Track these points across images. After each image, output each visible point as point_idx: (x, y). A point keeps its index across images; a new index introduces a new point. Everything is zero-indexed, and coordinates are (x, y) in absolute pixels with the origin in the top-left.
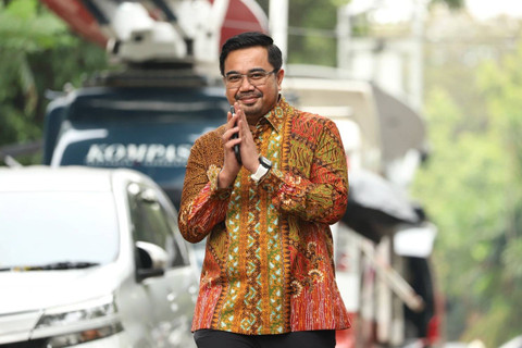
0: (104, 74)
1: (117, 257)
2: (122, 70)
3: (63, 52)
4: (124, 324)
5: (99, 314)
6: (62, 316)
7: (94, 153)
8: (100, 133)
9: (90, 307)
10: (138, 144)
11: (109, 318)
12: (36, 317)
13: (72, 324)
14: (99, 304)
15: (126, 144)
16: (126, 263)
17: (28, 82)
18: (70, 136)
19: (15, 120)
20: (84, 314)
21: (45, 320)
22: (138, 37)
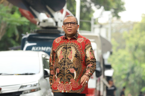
0: (36, 30)
1: (40, 72)
2: (41, 29)
3: (25, 26)
4: (41, 88)
5: (35, 85)
6: (26, 86)
7: (33, 48)
8: (35, 44)
9: (33, 84)
10: (44, 47)
11: (37, 87)
12: (20, 86)
13: (28, 88)
14: (35, 83)
15: (41, 47)
16: (42, 74)
17: (17, 33)
18: (28, 44)
19: (13, 42)
20: (31, 86)
21: (22, 87)
22: (44, 21)
